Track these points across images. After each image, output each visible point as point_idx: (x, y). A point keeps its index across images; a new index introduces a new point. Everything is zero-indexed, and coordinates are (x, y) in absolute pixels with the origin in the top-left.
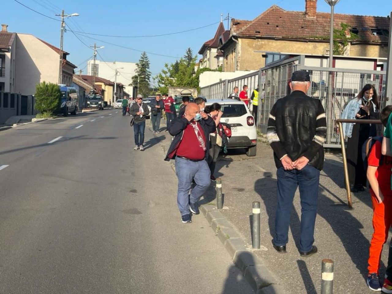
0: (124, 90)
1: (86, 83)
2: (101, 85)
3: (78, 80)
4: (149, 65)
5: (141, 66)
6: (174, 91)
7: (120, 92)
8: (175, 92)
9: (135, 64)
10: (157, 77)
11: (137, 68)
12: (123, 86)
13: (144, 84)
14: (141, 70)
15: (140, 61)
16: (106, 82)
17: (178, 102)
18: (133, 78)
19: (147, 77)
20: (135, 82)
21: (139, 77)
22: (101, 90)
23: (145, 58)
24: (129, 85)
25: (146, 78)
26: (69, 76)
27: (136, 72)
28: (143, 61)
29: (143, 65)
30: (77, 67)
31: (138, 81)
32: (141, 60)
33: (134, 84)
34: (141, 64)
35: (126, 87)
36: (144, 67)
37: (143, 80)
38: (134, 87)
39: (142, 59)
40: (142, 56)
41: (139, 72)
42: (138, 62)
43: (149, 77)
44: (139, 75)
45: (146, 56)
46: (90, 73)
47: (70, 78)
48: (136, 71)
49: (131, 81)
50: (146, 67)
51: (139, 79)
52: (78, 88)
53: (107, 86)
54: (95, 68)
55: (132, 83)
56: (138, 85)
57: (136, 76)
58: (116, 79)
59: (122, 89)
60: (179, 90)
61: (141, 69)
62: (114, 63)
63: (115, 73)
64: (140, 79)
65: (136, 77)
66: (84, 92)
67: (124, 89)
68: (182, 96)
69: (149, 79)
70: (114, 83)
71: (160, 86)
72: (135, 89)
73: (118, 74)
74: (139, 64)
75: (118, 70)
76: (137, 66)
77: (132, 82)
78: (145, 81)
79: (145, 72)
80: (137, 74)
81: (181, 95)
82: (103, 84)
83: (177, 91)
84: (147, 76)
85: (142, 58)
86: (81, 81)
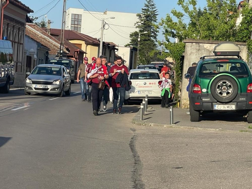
0: (116, 53)
1: (54, 40)
2: (81, 45)
3: (41, 34)
4: (157, 16)
5: (145, 18)
6: (198, 48)
7: (110, 56)
8: (199, 50)
9: (135, 14)
10: (163, 22)
11: (138, 20)
12: (115, 46)
13: (148, 45)
14: (144, 24)
15: (143, 11)
16: (88, 40)
17: (208, 71)
18: (131, 36)
19: (153, 34)
20: (134, 42)
21: (139, 34)
22: (77, 52)
23: (151, 5)
24: (126, 46)
25: (152, 36)
26: (18, 26)
27: (137, 27)
28: (148, 10)
29: (147, 16)
30: (33, 12)
31: (139, 40)
32: (145, 10)
33: (132, 45)
34: (144, 14)
35: (119, 48)
36: (148, 19)
37: (147, 38)
38: (132, 48)
39: (146, 8)
40: (147, 3)
41: (141, 27)
42: (141, 12)
43: (155, 34)
44: (140, 31)
45: (152, 4)
46: (68, 26)
47: (19, 29)
48: (137, 25)
49: (128, 40)
50: (152, 20)
51: (139, 36)
52: (35, 46)
53: (89, 46)
54: (77, 19)
55: (130, 43)
56: (138, 47)
57: (136, 32)
58: (102, 34)
59: (113, 51)
60: (207, 46)
61: (145, 22)
62: (105, 13)
63: (101, 26)
64: (141, 37)
65: (136, 34)
66: (47, 53)
67: (116, 50)
68: (216, 57)
69: (155, 38)
70: (100, 42)
71: (168, 41)
72: (133, 51)
73: (106, 27)
74: (142, 15)
75: (105, 21)
76: (138, 17)
77: (130, 41)
78: (149, 40)
79: (149, 26)
80: (138, 30)
81: (216, 55)
82: (83, 43)
83: (205, 49)
84: (153, 32)
85: (147, 6)
86: (46, 37)
